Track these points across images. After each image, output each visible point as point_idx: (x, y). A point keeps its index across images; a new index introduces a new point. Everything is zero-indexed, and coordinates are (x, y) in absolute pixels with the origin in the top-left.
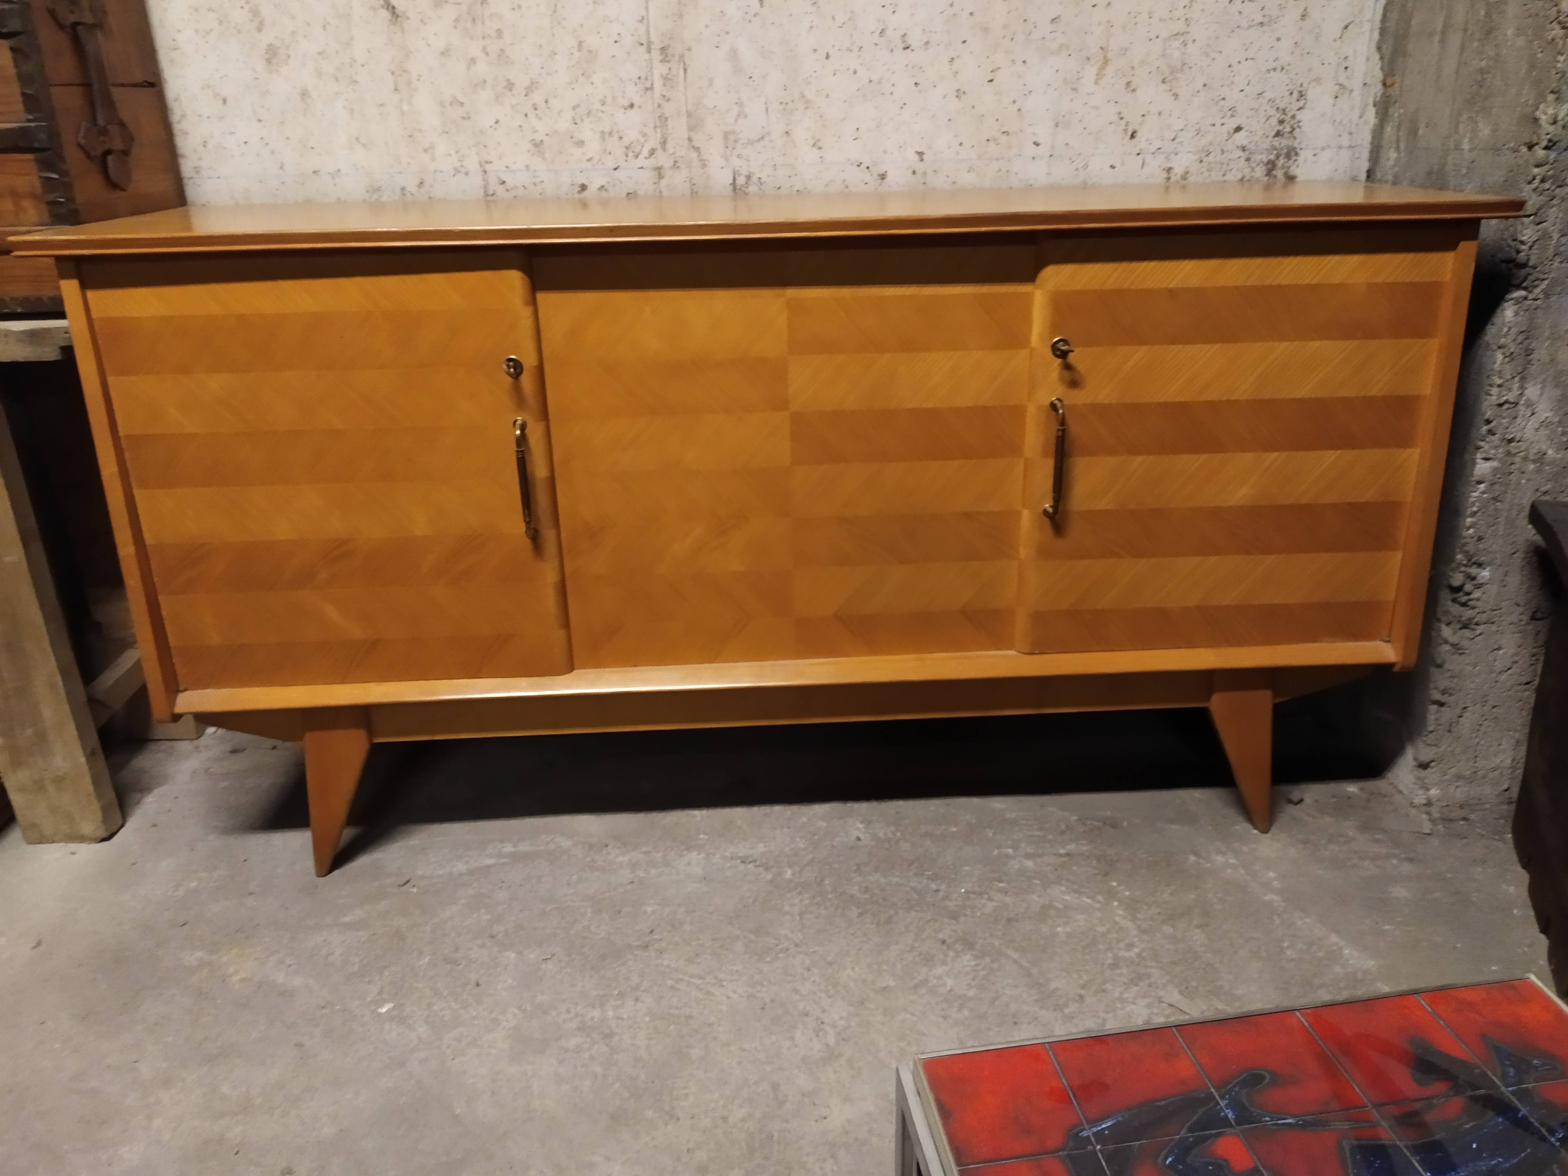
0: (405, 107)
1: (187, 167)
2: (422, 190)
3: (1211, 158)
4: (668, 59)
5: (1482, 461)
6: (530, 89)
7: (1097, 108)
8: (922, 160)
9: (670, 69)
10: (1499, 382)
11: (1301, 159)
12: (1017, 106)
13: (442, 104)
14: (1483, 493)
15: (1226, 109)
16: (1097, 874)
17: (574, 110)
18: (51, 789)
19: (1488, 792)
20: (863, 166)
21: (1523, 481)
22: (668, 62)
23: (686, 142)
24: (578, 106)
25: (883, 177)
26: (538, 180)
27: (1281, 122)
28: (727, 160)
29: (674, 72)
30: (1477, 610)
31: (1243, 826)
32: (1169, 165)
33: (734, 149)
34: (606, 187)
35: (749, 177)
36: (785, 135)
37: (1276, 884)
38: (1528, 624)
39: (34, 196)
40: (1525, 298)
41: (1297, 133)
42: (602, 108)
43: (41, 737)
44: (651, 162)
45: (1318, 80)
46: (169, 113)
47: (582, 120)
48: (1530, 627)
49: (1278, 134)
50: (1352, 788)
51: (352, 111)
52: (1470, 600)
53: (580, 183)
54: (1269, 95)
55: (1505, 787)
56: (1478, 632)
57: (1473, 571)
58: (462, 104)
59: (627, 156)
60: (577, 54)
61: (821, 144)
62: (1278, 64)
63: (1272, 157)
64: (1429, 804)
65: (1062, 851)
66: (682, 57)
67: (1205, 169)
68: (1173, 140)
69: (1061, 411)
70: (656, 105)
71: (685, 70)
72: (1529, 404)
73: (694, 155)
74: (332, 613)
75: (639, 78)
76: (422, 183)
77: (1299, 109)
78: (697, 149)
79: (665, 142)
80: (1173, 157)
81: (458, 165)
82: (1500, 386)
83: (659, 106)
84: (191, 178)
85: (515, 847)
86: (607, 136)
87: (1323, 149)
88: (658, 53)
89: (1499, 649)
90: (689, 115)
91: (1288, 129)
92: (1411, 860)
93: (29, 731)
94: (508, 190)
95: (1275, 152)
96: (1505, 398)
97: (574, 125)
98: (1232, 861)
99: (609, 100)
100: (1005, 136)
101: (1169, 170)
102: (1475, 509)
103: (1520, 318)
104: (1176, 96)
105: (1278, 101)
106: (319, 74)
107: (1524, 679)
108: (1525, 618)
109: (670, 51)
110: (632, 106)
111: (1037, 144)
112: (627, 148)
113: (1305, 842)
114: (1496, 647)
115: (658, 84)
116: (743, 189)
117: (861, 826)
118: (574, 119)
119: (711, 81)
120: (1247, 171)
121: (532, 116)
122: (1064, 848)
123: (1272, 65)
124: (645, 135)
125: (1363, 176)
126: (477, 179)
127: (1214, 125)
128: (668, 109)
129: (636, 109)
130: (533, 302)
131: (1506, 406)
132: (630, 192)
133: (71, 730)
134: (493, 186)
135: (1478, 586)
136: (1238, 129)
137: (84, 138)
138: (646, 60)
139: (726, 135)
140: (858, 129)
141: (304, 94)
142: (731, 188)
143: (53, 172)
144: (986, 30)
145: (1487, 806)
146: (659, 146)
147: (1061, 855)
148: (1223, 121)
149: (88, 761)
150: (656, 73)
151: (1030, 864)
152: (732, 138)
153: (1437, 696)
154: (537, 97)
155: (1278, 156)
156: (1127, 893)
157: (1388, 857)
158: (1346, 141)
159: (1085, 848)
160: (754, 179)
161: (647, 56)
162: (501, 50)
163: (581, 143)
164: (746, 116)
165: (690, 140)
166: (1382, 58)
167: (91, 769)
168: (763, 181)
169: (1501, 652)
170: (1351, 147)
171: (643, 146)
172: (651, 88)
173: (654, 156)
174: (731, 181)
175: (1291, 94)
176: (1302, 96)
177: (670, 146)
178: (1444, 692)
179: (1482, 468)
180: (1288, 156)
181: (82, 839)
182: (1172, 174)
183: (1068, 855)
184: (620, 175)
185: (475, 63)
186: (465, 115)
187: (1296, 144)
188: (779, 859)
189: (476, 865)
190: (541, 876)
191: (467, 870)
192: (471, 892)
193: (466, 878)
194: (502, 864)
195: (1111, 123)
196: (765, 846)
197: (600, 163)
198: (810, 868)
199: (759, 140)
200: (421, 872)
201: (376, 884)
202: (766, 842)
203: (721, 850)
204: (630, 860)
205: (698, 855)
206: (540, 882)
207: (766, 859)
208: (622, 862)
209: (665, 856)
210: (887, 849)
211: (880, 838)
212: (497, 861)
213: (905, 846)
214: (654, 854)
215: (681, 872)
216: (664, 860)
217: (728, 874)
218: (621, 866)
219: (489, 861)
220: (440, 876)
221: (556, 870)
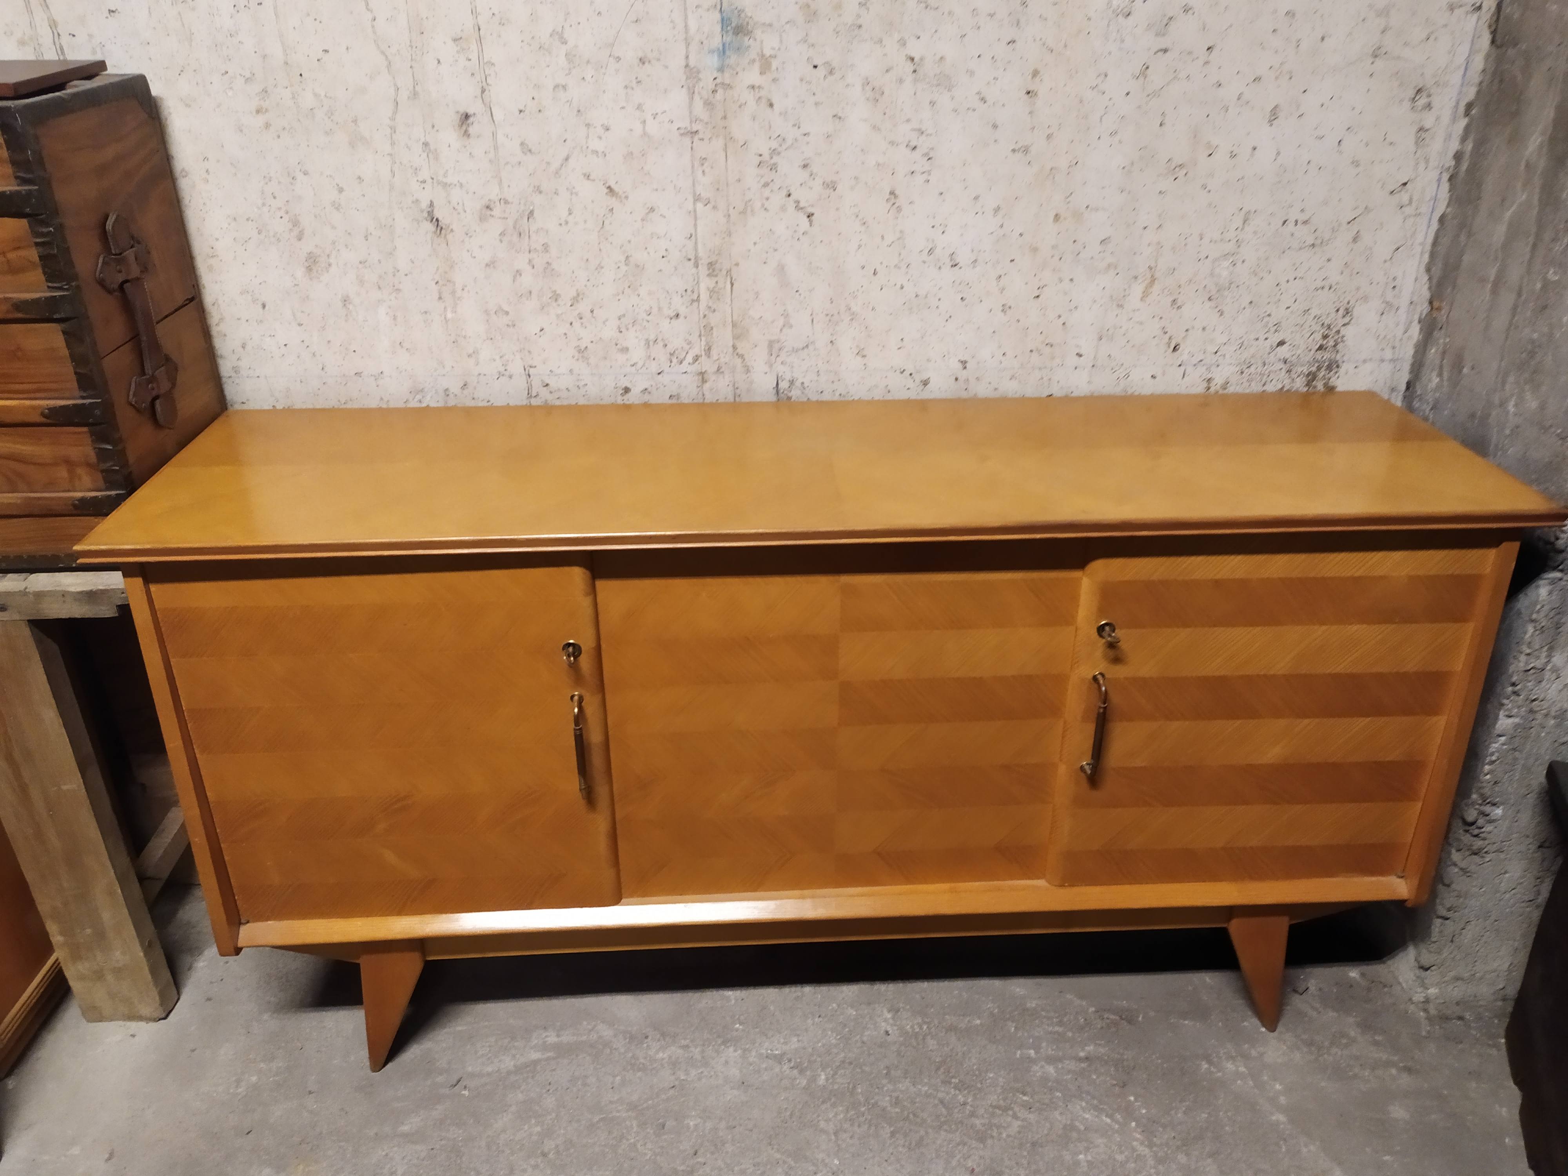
0: (449, 315)
1: (225, 368)
2: (465, 392)
3: (1252, 369)
4: (715, 273)
5: (1505, 718)
6: (576, 299)
7: (1141, 323)
8: (965, 368)
9: (717, 282)
10: (1528, 651)
11: (1342, 371)
12: (1061, 321)
13: (486, 312)
14: (1503, 744)
15: (1270, 325)
16: (1114, 1085)
17: (620, 319)
18: (110, 978)
19: (1485, 991)
20: (907, 373)
21: (1543, 734)
22: (716, 276)
23: (731, 349)
24: (624, 315)
25: (925, 383)
26: (581, 384)
27: (1325, 337)
28: (771, 366)
29: (720, 285)
30: (1487, 842)
31: (1252, 1023)
32: (1209, 376)
33: (778, 356)
34: (649, 390)
35: (792, 382)
36: (831, 345)
37: (1282, 1100)
38: (1534, 852)
39: (89, 465)
40: (1561, 579)
41: (1339, 347)
42: (649, 318)
43: (100, 935)
44: (696, 367)
45: (1365, 299)
46: (208, 316)
47: (627, 329)
48: (1536, 855)
49: (1321, 348)
50: (1354, 973)
51: (395, 318)
52: (1481, 833)
53: (623, 386)
54: (1314, 312)
55: (1501, 986)
56: (1488, 860)
57: (1487, 809)
58: (507, 313)
59: (671, 362)
60: (624, 268)
61: (865, 353)
62: (1327, 284)
63: (1314, 369)
64: (1427, 1001)
65: (1082, 1054)
66: (729, 271)
67: (1245, 380)
68: (1216, 353)
69: (1104, 689)
70: (702, 316)
71: (732, 285)
72: (1555, 670)
73: (738, 361)
74: (390, 857)
75: (686, 290)
76: (465, 385)
77: (1344, 325)
78: (741, 356)
79: (709, 349)
80: (1213, 369)
81: (502, 369)
82: (1528, 654)
83: (705, 316)
84: (230, 377)
85: (558, 1036)
86: (651, 343)
87: (1365, 361)
88: (706, 267)
89: (1506, 873)
90: (734, 325)
91: (1332, 343)
92: (1409, 1070)
93: (89, 931)
94: (551, 392)
95: (1316, 365)
96: (1532, 665)
97: (619, 334)
98: (1242, 1069)
99: (655, 310)
100: (1048, 348)
101: (1209, 381)
102: (1494, 758)
103: (1554, 598)
104: (1221, 313)
105: (1324, 317)
106: (361, 282)
107: (1526, 898)
108: (1533, 847)
109: (718, 266)
110: (677, 316)
111: (1079, 355)
112: (671, 354)
113: (1310, 1044)
114: (1503, 871)
115: (704, 296)
116: (786, 392)
117: (889, 1016)
118: (619, 328)
119: (757, 294)
120: (1287, 382)
121: (577, 324)
122: (1083, 1050)
123: (1319, 284)
124: (689, 343)
125: (1404, 387)
126: (520, 382)
127: (1257, 339)
128: (714, 319)
129: (681, 318)
130: (593, 591)
131: (1532, 671)
132: (673, 394)
133: (130, 930)
134: (537, 388)
135: (1491, 822)
136: (1281, 343)
137: (134, 395)
138: (693, 275)
139: (771, 344)
140: (902, 339)
141: (346, 301)
142: (775, 391)
143: (108, 443)
144: (1035, 250)
145: (1481, 1003)
146: (703, 353)
147: (1080, 1060)
148: (1266, 336)
149: (146, 955)
150: (703, 287)
151: (1051, 1070)
152: (776, 346)
153: (1442, 911)
154: (583, 307)
155: (1319, 368)
156: (1144, 1111)
157: (1388, 1064)
158: (1388, 354)
159: (1102, 1050)
160: (798, 384)
161: (694, 270)
162: (548, 263)
163: (625, 350)
164: (791, 327)
165: (734, 347)
166: (1430, 279)
167: (148, 961)
168: (806, 385)
169: (1507, 875)
170: (1391, 360)
171: (687, 353)
172: (698, 300)
173: (697, 362)
174: (775, 385)
175: (1338, 311)
176: (1347, 313)
177: (714, 353)
178: (1449, 910)
179: (1504, 723)
180: (1329, 368)
181: (140, 1018)
182: (1212, 384)
183: (1087, 1058)
184: (665, 379)
185: (521, 275)
186: (510, 323)
187: (1338, 357)
188: (813, 1059)
189: (522, 1060)
190: (586, 1077)
191: (515, 1066)
192: (520, 1097)
193: (513, 1078)
194: (548, 1059)
195: (1154, 337)
196: (798, 1041)
197: (644, 368)
198: (842, 1071)
199: (803, 348)
200: (470, 1069)
201: (429, 1082)
202: (798, 1035)
203: (757, 1045)
204: (670, 1057)
205: (735, 1051)
206: (585, 1085)
207: (800, 1058)
208: (663, 1059)
209: (703, 1051)
210: (914, 1047)
211: (907, 1033)
212: (543, 1055)
213: (932, 1043)
214: (692, 1049)
215: (720, 1074)
216: (703, 1057)
217: (765, 1078)
218: (662, 1065)
219: (535, 1055)
220: (489, 1074)
221: (600, 1068)
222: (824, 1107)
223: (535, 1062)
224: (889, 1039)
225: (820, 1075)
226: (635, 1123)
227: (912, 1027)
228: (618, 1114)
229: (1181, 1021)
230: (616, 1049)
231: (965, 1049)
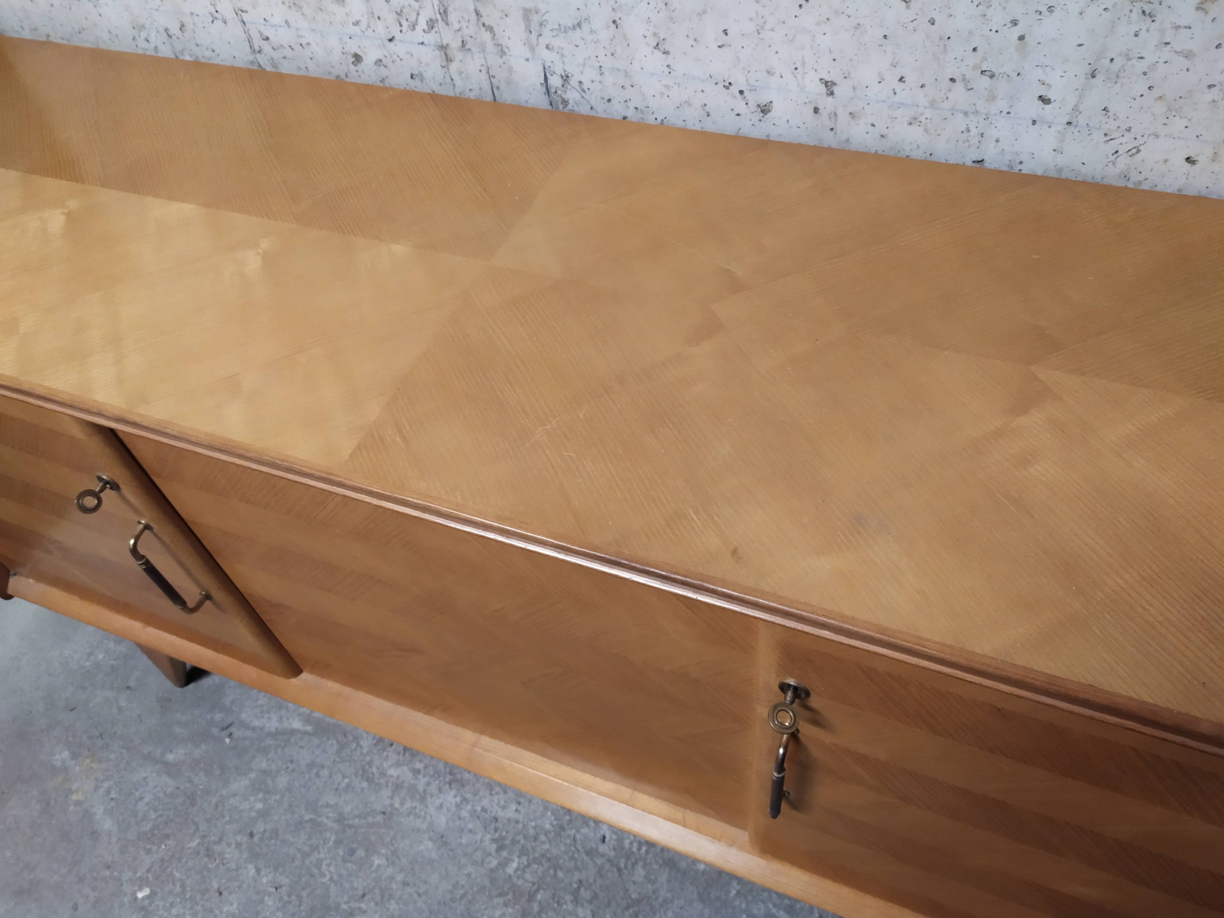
7: (1188, 55)
8: (832, 93)
12: (1017, 31)
20: (734, 89)
23: (474, 16)
25: (765, 110)
26: (304, 42)
28: (532, 49)
33: (540, 35)
34: (384, 62)
35: (566, 78)
36: (614, 26)
44: (434, 38)
53: (352, 52)
59: (401, 25)
61: (667, 47)
73: (487, 36)
76: (183, 25)
78: (490, 29)
79: (445, 13)
81: (212, 9)
94: (275, 51)
100: (985, 79)
111: (1044, 100)
112: (398, 14)
116: (559, 92)
126: (237, 30)
132: (414, 72)
134: (257, 40)
139: (527, 14)
140: (725, 32)
142: (544, 90)
146: (438, 18)
152: (536, 19)
160: (574, 82)
165: (478, 13)
168: (585, 86)
171: (418, 14)
173: (435, 30)
174: (542, 80)
177: (453, 17)
184: (398, 48)
188: (518, 838)
189: (286, 725)
190: (323, 767)
191: (276, 729)
192: (264, 765)
193: (269, 742)
194: (305, 733)
196: (517, 811)
197: (370, 30)
198: (536, 866)
199: (574, 28)
200: (244, 716)
201: (209, 717)
202: (519, 803)
203: (477, 798)
204: (398, 776)
205: (455, 796)
206: (317, 775)
207: (507, 832)
208: (392, 776)
209: (428, 784)
210: (619, 870)
211: (623, 848)
212: (304, 726)
213: (640, 872)
214: (421, 777)
215: (428, 817)
216: (424, 790)
217: (464, 841)
218: (387, 783)
219: (297, 724)
220: (254, 729)
221: (338, 762)
222: (496, 900)
223: (293, 732)
224: (603, 848)
225: (513, 861)
226: (333, 838)
227: (631, 843)
228: (325, 821)
230: (361, 747)
231: (669, 895)
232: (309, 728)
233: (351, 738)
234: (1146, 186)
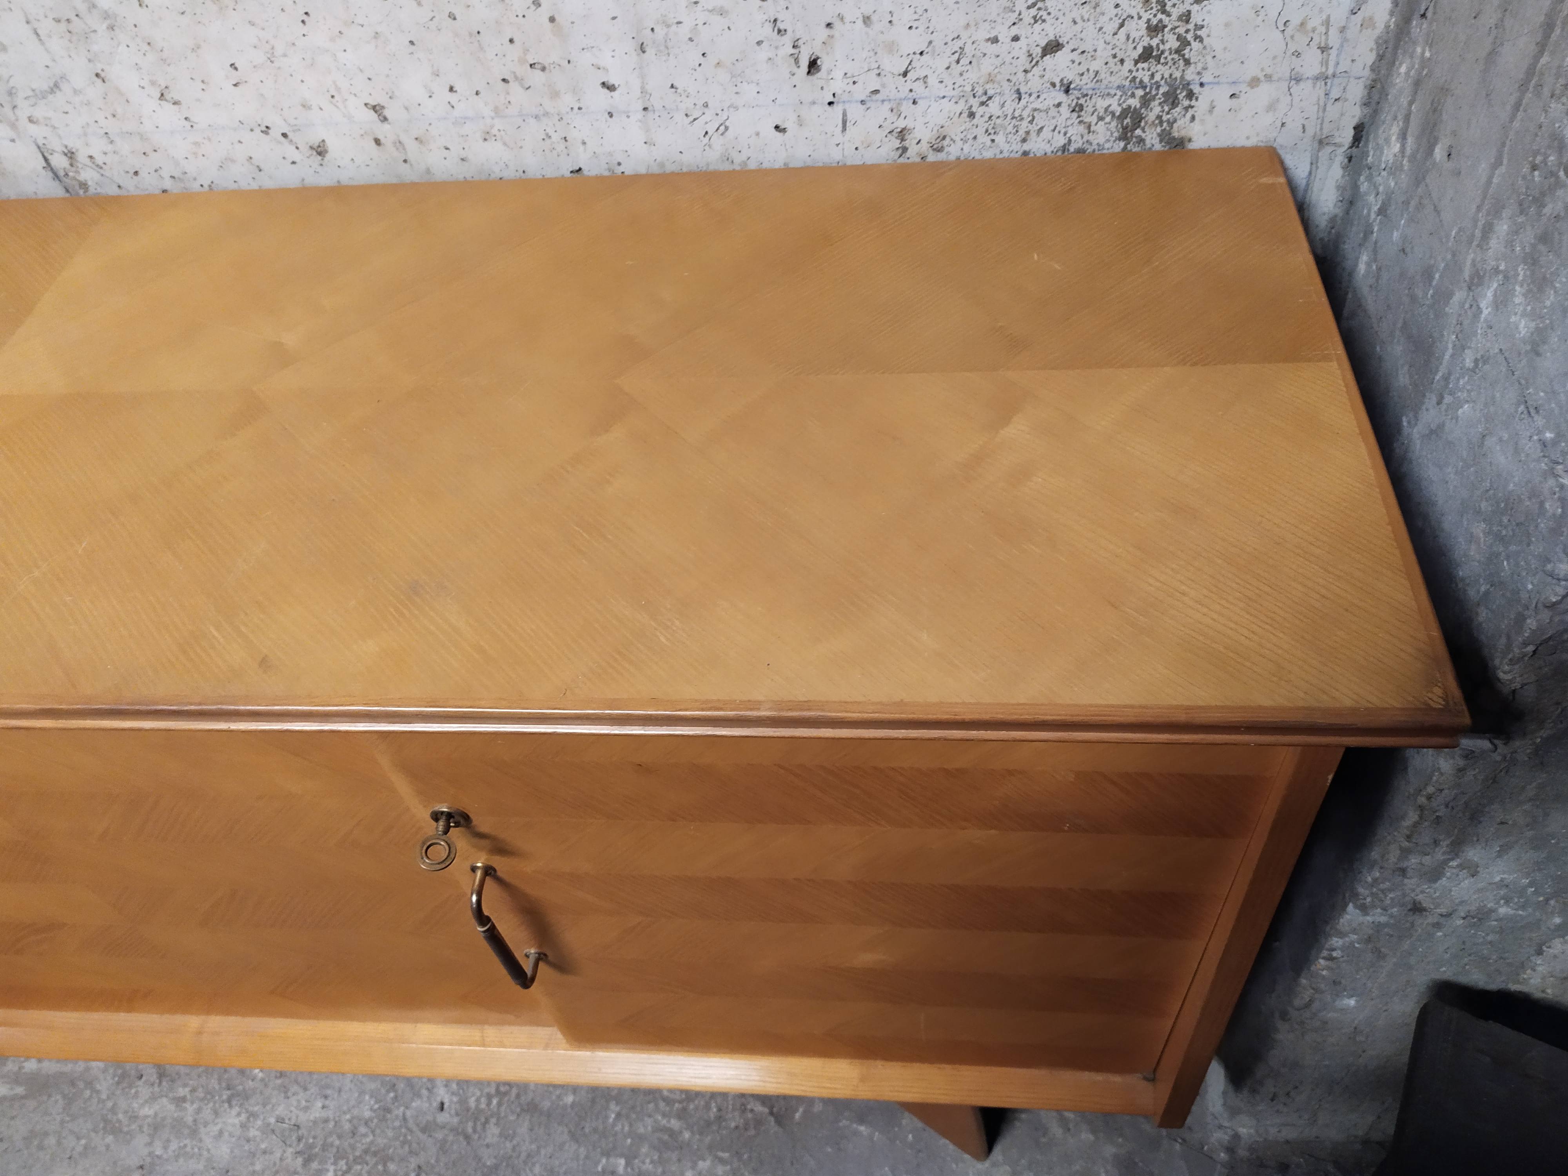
3: (993, 107)
5: (1356, 914)
7: (722, 12)
8: (385, 119)
10: (1405, 844)
11: (1201, 105)
12: (544, 13)
14: (1355, 942)
19: (1333, 1135)
20: (275, 133)
25: (321, 151)
27: (1155, 29)
28: (13, 126)
32: (901, 124)
33: (15, 107)
36: (98, 81)
41: (1193, 51)
49: (1147, 55)
61: (175, 95)
63: (1134, 103)
64: (1235, 1140)
67: (980, 131)
68: (905, 74)
72: (1468, 867)
80: (906, 108)
87: (1254, 82)
91: (1172, 43)
95: (1140, 93)
100: (538, 73)
101: (902, 134)
102: (1337, 954)
111: (609, 87)
116: (71, 174)
120: (1076, 131)
125: (1348, 135)
127: (995, 40)
135: (1335, 1010)
136: (1053, 47)
140: (233, 66)
142: (50, 174)
148: (1014, 31)
155: (1146, 101)
158: (1311, 63)
160: (82, 157)
168: (99, 161)
170: (1323, 78)
174: (43, 163)
179: (1355, 920)
180: (1171, 99)
182: (910, 143)
187: (1190, 74)
188: (330, 1140)
190: (46, 1134)
194: (13, 1099)
195: (759, 43)
196: (323, 1107)
198: (359, 1167)
199: (52, 90)
202: (326, 1097)
203: (269, 1107)
204: (156, 1114)
205: (239, 1114)
206: (41, 1147)
207: (314, 1138)
208: (147, 1117)
209: (199, 1111)
210: (467, 1137)
213: (493, 1130)
214: (187, 1105)
215: (205, 1153)
216: (195, 1121)
217: (258, 1167)
218: (141, 1127)
221: (68, 1122)
224: (442, 1118)
227: (478, 1100)
229: (855, 1126)
230: (98, 1092)
231: (534, 1147)
232: (20, 1090)
233: (81, 1085)
234: (752, 165)
